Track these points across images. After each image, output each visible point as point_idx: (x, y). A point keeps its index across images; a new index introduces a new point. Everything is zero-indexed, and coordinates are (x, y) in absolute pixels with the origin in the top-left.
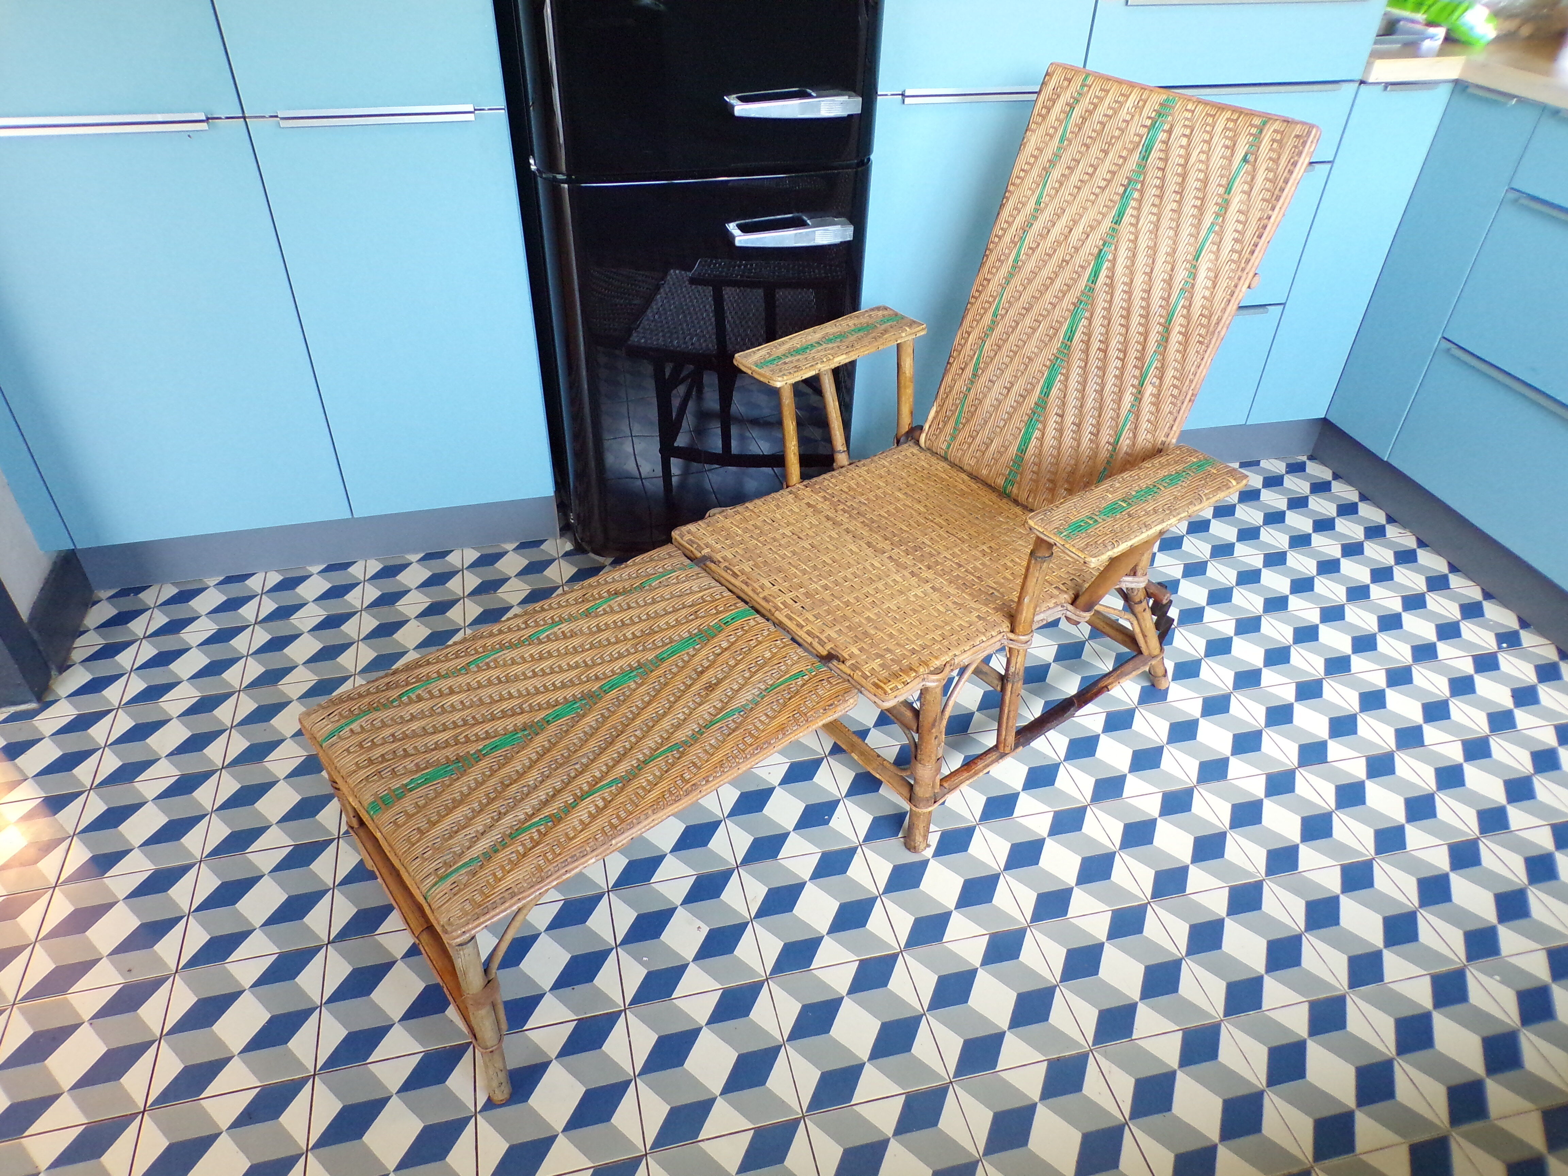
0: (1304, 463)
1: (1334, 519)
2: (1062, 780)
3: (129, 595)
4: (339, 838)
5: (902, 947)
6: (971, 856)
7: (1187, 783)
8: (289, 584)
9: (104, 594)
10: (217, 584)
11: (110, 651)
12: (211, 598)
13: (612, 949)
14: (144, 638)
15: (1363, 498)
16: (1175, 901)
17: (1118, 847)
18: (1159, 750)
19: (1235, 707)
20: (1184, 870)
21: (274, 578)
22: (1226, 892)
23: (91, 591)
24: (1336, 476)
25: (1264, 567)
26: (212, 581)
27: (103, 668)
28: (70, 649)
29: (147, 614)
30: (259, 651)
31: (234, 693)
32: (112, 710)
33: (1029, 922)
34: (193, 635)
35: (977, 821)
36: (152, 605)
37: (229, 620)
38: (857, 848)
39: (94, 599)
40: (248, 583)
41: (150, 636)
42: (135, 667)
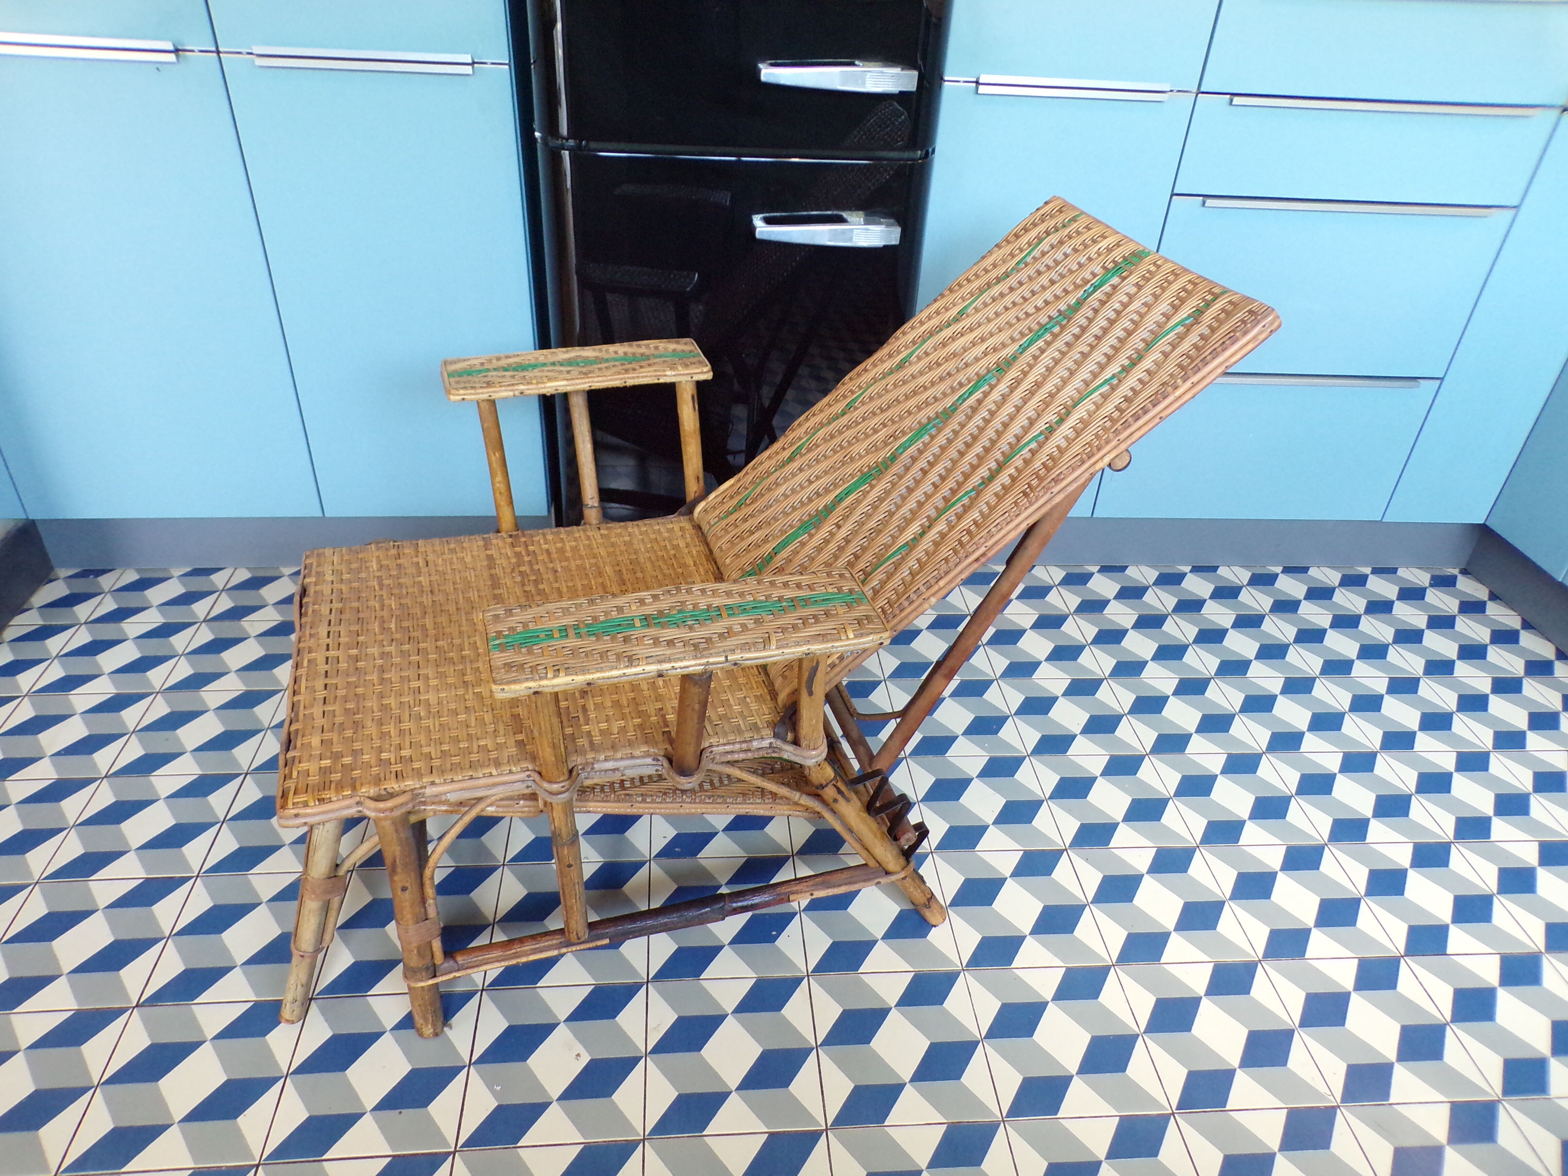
0: (1455, 577)
1: (1486, 646)
2: (1085, 929)
3: (88, 577)
4: (197, 876)
5: (829, 1124)
6: (947, 1014)
7: (1249, 955)
8: (256, 583)
9: (63, 573)
10: (183, 575)
11: (43, 633)
12: (173, 589)
13: (464, 1067)
14: (85, 623)
15: (1527, 625)
16: (1209, 1117)
17: (1142, 1029)
18: (1219, 906)
19: (1328, 864)
20: (1229, 1075)
21: (243, 575)
22: (1282, 1116)
23: (51, 569)
24: (1493, 597)
25: (1387, 693)
26: (177, 572)
27: (29, 650)
29: (99, 598)
30: (195, 652)
31: (152, 694)
32: (18, 697)
33: (1004, 1115)
34: (134, 626)
35: (964, 965)
36: (106, 591)
37: (178, 615)
38: (802, 979)
39: (52, 577)
40: (214, 577)
41: (91, 622)
42: (62, 653)
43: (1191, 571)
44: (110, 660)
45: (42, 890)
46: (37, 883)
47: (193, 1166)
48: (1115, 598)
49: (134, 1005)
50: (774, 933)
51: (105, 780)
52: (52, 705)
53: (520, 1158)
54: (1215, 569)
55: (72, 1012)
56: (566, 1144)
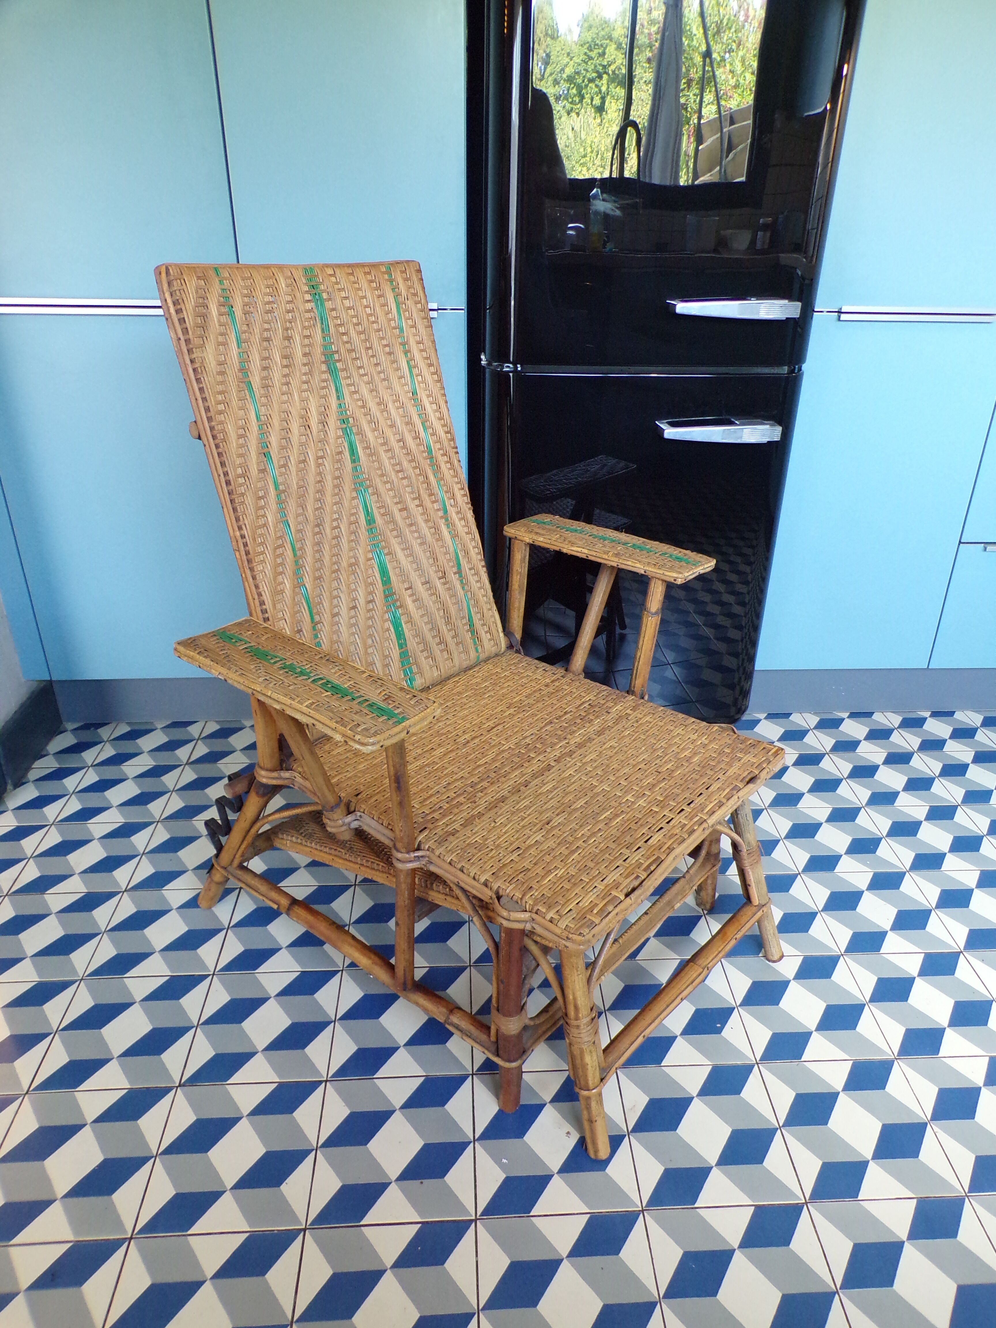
3: (89, 729)
4: (214, 974)
5: (807, 1198)
8: (225, 733)
9: (70, 726)
10: (164, 727)
11: (60, 774)
12: (158, 738)
13: (470, 1142)
14: (92, 766)
21: (212, 727)
23: (61, 722)
26: (159, 725)
27: (51, 788)
28: (29, 768)
29: (100, 746)
30: (184, 788)
31: (153, 823)
32: (47, 825)
33: (967, 1191)
34: (132, 768)
35: (896, 1055)
36: (106, 740)
37: (165, 759)
38: (753, 1066)
39: (62, 729)
40: (190, 729)
41: (97, 765)
42: (77, 790)
43: (930, 716)
44: (117, 795)
45: (87, 986)
46: (82, 979)
47: (249, 1229)
48: (866, 739)
49: (177, 1085)
50: (718, 1025)
51: (125, 893)
52: (75, 832)
53: (534, 1225)
54: (952, 714)
55: (126, 1091)
56: (574, 1214)
